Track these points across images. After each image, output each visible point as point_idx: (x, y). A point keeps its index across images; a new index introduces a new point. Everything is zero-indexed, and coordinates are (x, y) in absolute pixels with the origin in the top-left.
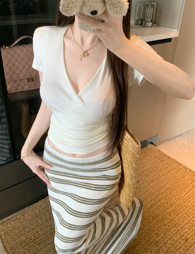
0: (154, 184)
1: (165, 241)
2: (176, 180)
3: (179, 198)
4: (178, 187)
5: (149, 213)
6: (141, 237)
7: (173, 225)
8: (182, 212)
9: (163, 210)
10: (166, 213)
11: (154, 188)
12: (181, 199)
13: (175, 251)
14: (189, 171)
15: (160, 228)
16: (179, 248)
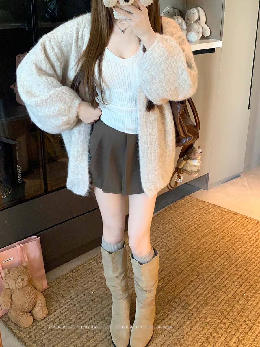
0: (207, 239)
1: (237, 299)
2: (235, 231)
3: (243, 250)
4: (240, 239)
5: (209, 271)
6: (206, 298)
7: (244, 280)
8: (252, 265)
9: (226, 266)
10: (231, 268)
11: (209, 243)
12: (247, 251)
13: (252, 307)
14: (249, 220)
15: (227, 286)
16: (256, 304)
